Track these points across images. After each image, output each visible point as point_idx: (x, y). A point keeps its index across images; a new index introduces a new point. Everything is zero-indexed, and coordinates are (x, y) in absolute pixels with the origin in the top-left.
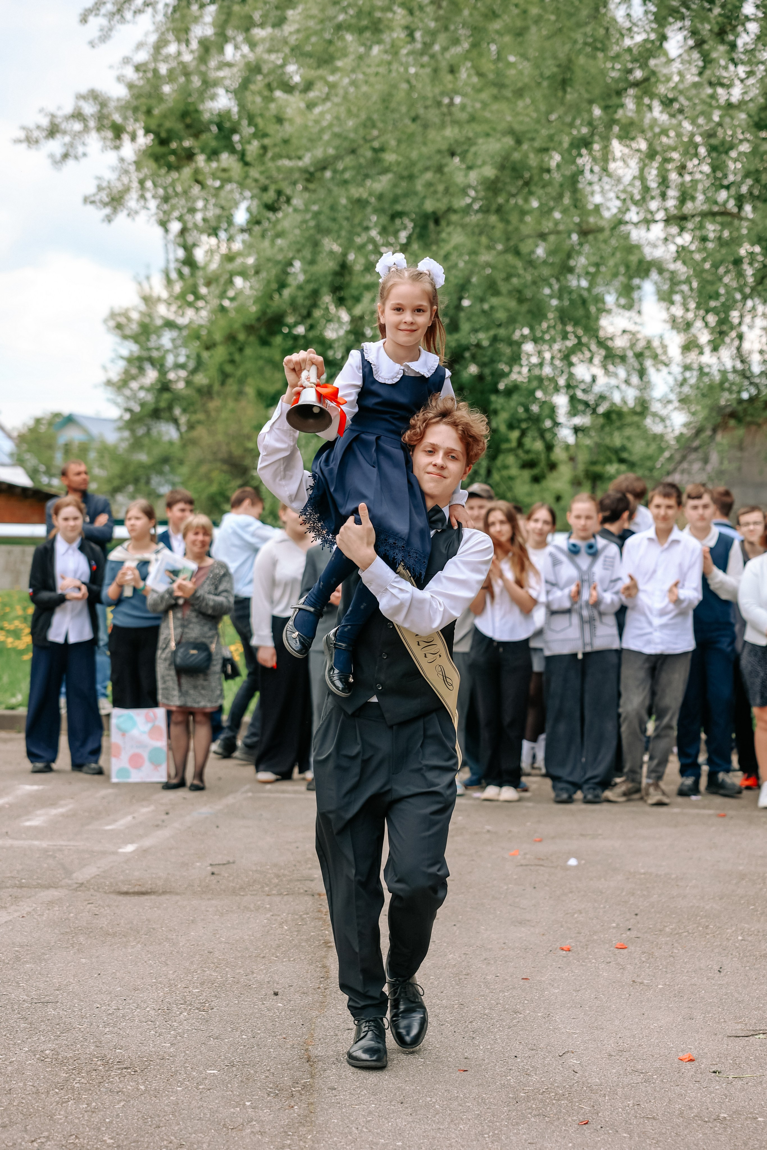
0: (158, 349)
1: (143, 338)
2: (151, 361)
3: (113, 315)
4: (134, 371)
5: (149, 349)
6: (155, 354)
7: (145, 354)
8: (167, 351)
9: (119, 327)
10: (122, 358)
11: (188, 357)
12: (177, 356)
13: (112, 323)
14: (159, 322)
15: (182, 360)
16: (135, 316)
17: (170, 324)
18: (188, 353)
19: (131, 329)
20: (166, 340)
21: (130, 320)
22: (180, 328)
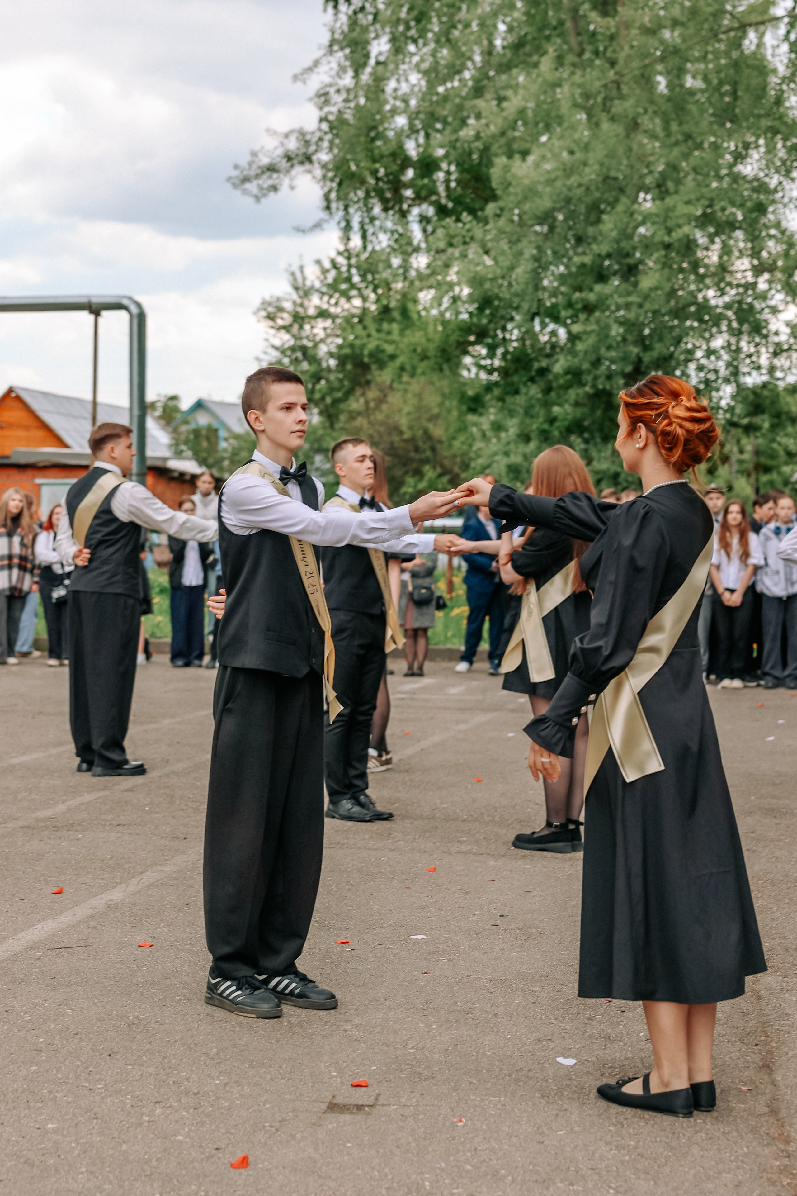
0: (311, 338)
1: (295, 329)
3: (264, 304)
5: (301, 338)
6: (308, 344)
7: (298, 344)
8: (321, 341)
9: (271, 317)
10: (274, 348)
12: (330, 345)
13: (262, 314)
14: (311, 312)
15: (335, 348)
16: (288, 305)
17: (323, 314)
20: (320, 328)
21: (281, 309)
22: (334, 317)
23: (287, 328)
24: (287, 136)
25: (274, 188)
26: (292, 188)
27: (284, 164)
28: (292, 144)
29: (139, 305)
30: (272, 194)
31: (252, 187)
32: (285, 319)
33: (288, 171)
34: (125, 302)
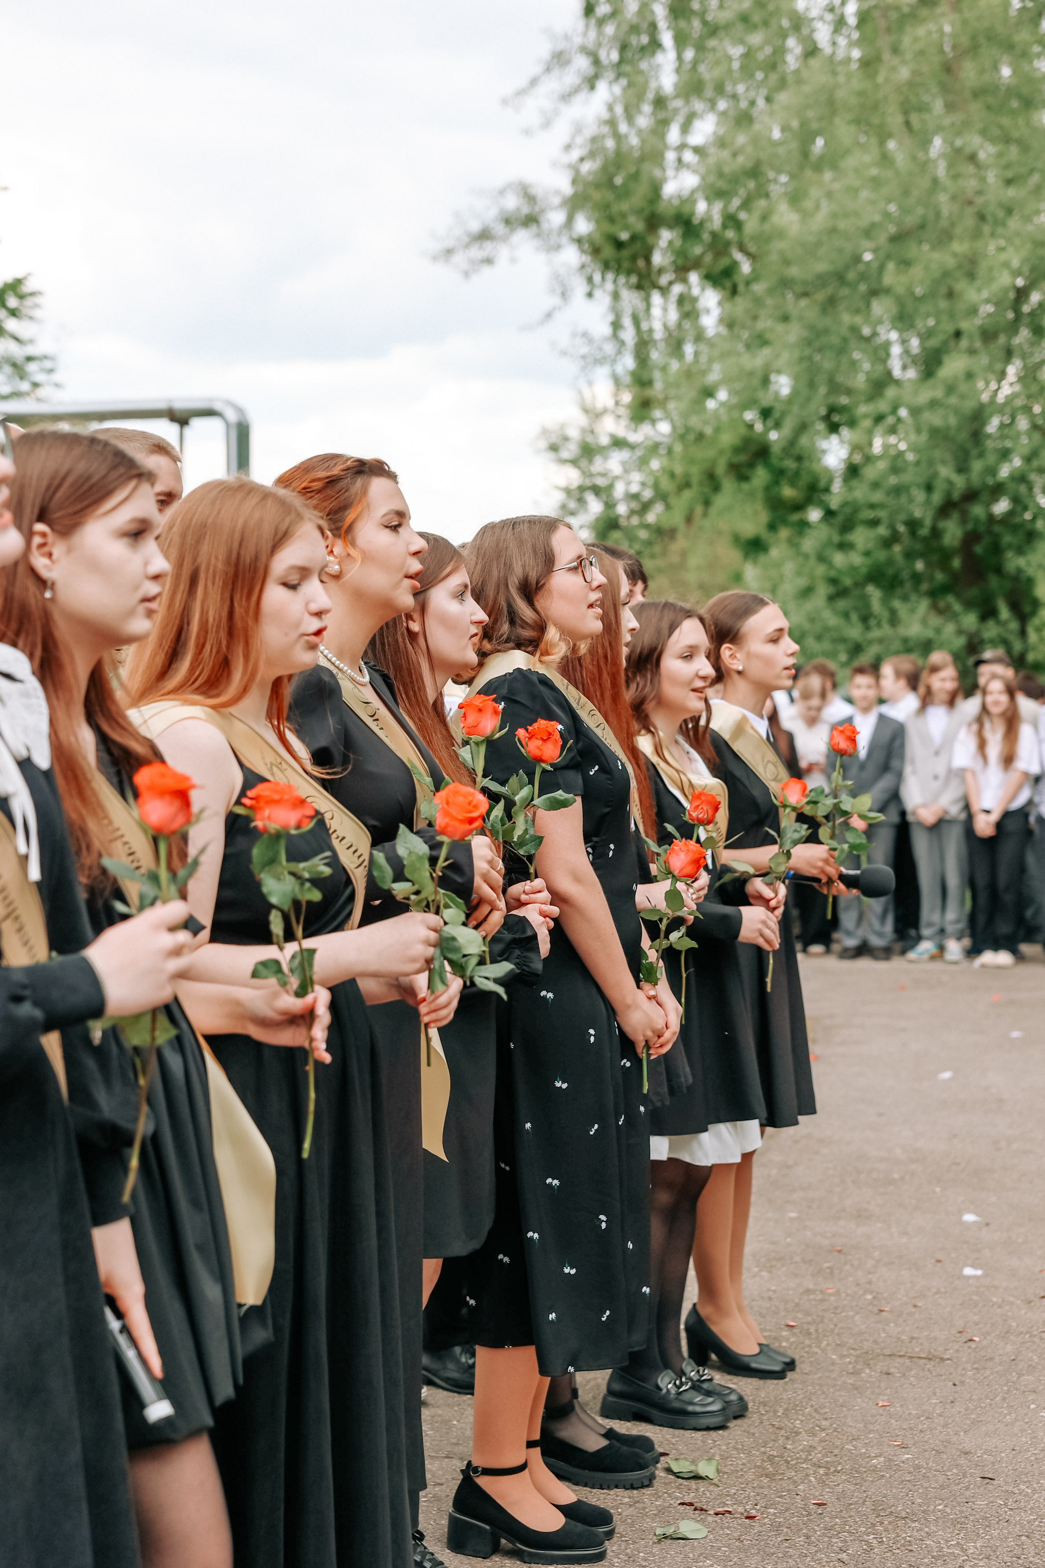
0: (603, 475)
1: (584, 463)
2: (597, 490)
3: (545, 432)
4: (572, 505)
5: (591, 475)
6: (601, 482)
7: (588, 482)
8: (617, 478)
9: (554, 448)
10: (558, 488)
11: (643, 484)
12: (628, 483)
13: (543, 444)
14: (604, 441)
15: (635, 488)
16: (574, 433)
17: (618, 443)
18: (642, 479)
19: (569, 450)
20: (614, 463)
21: (566, 439)
22: (632, 447)
23: (574, 462)
24: (502, 192)
25: (489, 261)
26: (513, 260)
27: (500, 229)
28: (512, 202)
29: (240, 410)
30: (486, 270)
31: (460, 259)
32: (570, 450)
33: (505, 239)
34: (218, 406)
